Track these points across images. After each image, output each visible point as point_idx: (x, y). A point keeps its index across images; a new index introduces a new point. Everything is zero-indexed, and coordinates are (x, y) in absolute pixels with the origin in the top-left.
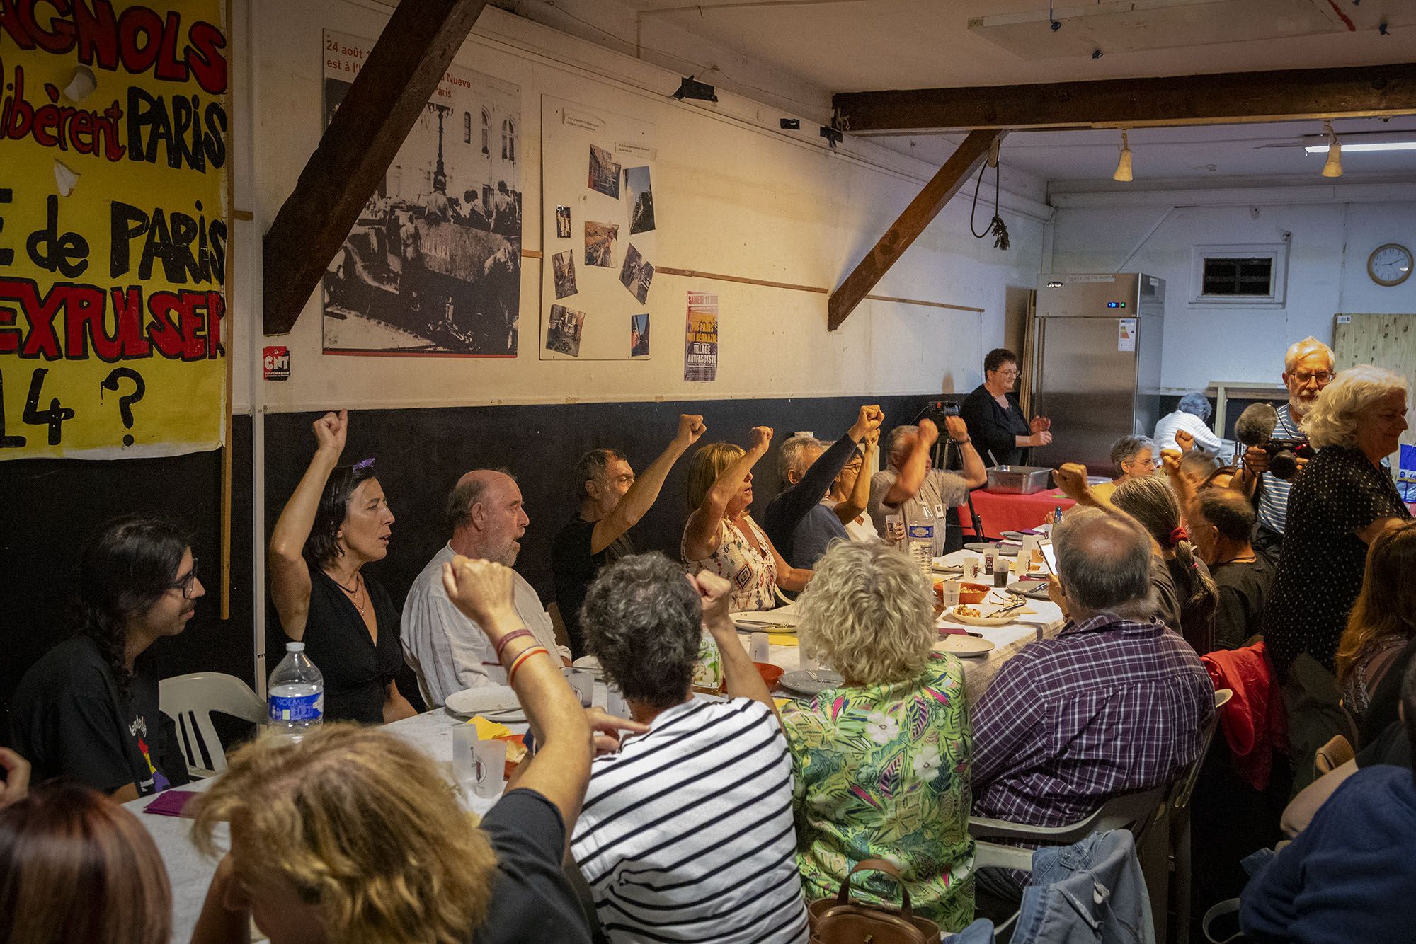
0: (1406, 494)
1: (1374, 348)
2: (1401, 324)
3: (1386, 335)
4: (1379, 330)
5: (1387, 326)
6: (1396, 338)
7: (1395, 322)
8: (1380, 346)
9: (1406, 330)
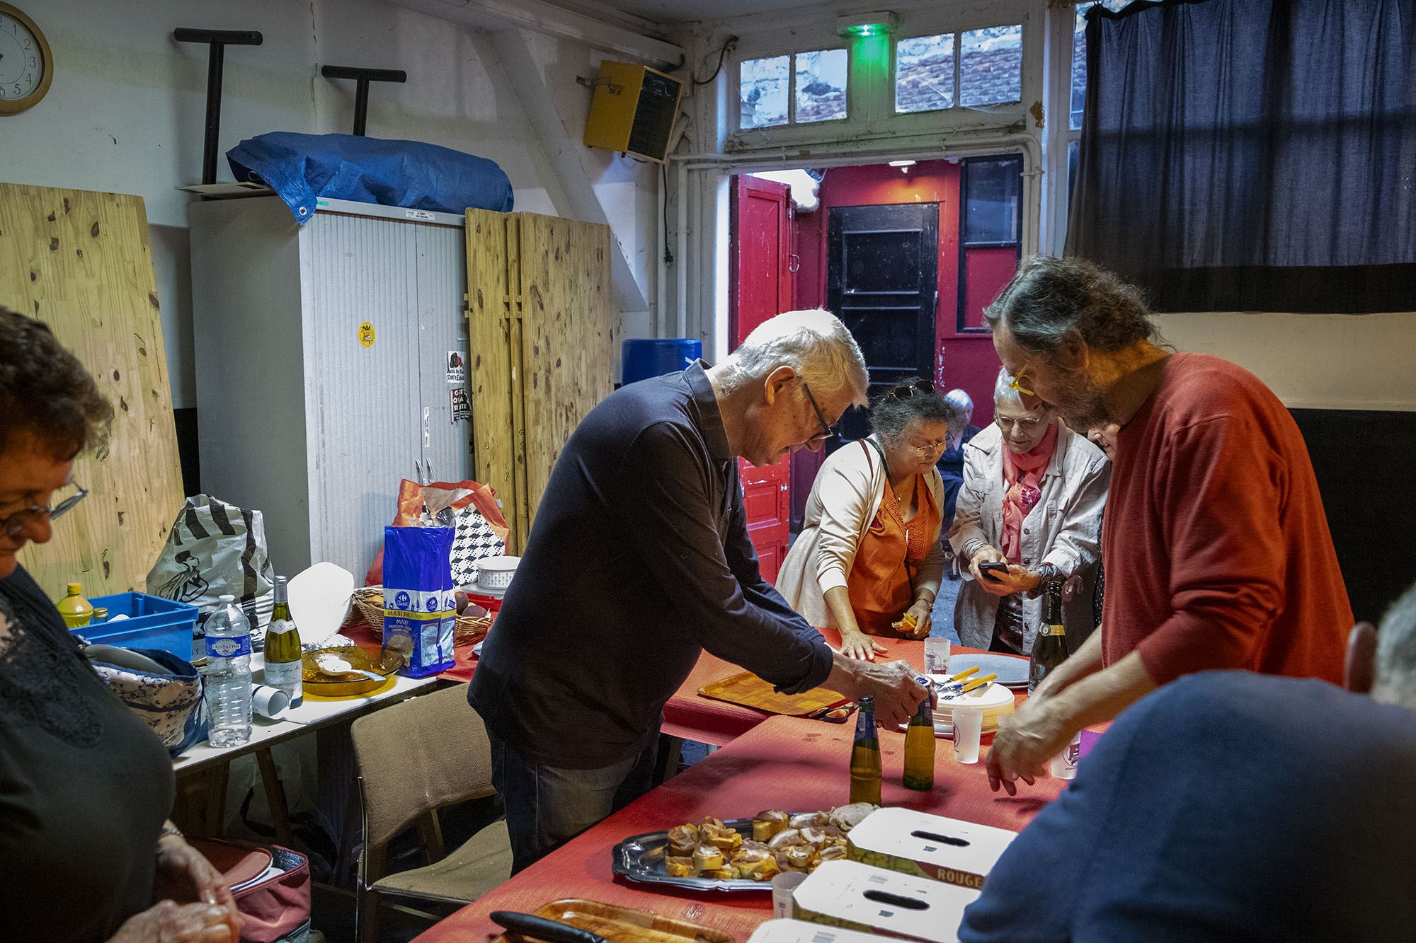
0: (440, 649)
1: (33, 277)
2: (83, 216)
3: (54, 245)
4: (36, 229)
5: (52, 218)
6: (79, 253)
7: (68, 209)
8: (47, 270)
9: (95, 231)
